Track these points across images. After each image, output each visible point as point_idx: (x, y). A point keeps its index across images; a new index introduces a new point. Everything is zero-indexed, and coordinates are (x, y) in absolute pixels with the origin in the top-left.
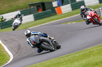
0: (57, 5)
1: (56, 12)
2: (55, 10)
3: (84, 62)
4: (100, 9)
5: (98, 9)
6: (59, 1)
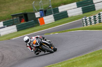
0: (39, 16)
4: (83, 19)
6: (41, 12)
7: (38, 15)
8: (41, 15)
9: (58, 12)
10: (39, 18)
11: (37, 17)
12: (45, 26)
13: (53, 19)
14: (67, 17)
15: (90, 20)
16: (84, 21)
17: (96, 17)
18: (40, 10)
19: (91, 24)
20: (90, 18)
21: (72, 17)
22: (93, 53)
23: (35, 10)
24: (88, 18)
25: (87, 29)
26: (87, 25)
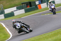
3: (54, 38)
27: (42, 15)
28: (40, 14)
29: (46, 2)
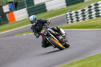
0: (8, 10)
1: (7, 20)
2: (6, 17)
4: (68, 13)
5: (64, 14)
6: (11, 4)
7: (6, 9)
8: (10, 9)
9: (34, 4)
10: (8, 13)
11: (5, 11)
12: (16, 24)
13: (26, 14)
14: (46, 11)
15: (77, 15)
16: (69, 16)
17: (84, 10)
18: (10, 2)
19: (78, 21)
20: (77, 13)
21: (52, 11)
22: (81, 61)
23: (3, 3)
24: (73, 12)
25: (73, 27)
26: (72, 22)
27: (16, 36)
28: (13, 34)
29: (26, 6)
